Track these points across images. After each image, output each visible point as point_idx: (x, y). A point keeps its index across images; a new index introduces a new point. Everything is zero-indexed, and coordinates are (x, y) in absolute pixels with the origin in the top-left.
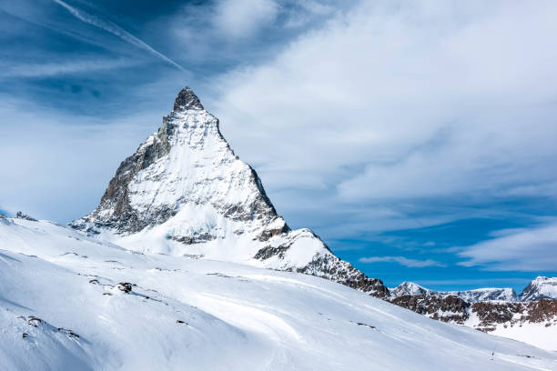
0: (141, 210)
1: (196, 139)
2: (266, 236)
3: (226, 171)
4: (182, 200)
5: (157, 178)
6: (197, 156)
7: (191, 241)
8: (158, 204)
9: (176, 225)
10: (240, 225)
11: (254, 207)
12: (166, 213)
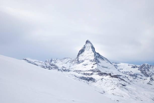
0: (80, 61)
1: (88, 49)
2: (94, 65)
3: (91, 54)
4: (85, 59)
5: (82, 56)
6: (88, 52)
7: (85, 65)
8: (82, 60)
9: (84, 63)
10: (92, 63)
11: (94, 60)
12: (83, 61)
